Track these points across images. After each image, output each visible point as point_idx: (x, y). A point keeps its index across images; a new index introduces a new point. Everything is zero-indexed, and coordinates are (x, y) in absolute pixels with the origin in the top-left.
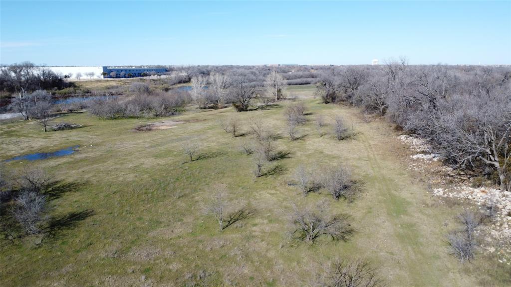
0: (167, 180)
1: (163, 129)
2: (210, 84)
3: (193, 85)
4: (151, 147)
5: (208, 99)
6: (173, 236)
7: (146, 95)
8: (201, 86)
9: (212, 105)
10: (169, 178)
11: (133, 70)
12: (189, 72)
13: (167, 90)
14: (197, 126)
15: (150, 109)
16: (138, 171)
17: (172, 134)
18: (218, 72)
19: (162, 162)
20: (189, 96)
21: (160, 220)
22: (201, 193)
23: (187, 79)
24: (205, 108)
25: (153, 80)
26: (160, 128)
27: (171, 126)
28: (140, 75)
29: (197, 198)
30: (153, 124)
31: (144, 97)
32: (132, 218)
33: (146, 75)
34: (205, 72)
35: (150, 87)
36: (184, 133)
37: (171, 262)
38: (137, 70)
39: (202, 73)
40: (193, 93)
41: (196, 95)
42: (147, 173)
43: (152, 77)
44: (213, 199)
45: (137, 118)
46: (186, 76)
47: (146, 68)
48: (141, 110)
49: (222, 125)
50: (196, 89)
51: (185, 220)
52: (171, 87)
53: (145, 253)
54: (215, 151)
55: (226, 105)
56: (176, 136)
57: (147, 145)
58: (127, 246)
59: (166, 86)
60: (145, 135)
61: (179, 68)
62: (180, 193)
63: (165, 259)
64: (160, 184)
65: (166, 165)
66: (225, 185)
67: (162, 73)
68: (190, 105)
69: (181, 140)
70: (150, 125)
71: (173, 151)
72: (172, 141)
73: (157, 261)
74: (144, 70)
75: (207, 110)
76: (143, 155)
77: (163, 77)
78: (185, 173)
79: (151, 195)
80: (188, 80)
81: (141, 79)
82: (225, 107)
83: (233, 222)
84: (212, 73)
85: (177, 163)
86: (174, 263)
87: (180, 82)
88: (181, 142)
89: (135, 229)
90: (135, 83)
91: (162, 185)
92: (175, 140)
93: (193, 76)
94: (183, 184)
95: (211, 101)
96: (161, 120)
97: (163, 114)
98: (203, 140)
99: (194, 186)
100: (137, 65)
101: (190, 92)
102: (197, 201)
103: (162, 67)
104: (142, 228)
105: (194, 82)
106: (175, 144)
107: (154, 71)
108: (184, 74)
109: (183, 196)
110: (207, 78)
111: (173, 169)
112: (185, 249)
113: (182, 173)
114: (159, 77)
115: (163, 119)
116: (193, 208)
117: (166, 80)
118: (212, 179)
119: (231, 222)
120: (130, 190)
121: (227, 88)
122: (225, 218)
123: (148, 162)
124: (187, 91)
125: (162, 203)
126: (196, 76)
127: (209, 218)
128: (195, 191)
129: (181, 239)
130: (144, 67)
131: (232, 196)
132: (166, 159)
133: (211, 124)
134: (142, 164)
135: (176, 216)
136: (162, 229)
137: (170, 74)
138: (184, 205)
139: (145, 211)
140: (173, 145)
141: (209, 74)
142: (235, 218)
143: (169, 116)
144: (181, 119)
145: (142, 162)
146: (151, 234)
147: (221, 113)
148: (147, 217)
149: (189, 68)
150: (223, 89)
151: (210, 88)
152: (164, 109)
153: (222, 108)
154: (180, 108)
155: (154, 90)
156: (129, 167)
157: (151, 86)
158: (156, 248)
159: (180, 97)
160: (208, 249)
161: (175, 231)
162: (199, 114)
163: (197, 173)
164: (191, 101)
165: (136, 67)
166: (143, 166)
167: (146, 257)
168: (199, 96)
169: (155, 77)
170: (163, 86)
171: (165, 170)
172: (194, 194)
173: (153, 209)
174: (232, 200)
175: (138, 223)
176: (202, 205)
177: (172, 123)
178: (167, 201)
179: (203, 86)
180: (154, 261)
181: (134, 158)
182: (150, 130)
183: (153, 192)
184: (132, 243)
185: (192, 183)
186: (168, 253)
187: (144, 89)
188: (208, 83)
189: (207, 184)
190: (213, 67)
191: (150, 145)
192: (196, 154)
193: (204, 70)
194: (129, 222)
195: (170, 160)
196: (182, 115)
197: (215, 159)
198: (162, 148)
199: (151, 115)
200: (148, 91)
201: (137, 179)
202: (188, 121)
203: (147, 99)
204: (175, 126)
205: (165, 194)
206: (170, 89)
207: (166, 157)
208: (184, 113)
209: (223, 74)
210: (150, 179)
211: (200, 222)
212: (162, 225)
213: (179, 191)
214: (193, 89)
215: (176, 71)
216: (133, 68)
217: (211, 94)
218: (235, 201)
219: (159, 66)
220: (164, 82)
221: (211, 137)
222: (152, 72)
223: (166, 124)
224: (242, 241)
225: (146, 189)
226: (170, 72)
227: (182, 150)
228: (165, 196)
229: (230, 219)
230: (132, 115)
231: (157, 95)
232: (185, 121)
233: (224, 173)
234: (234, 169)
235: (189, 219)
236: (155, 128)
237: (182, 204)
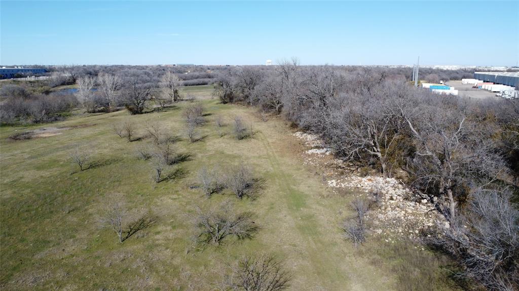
0: (53, 194)
1: (46, 137)
2: (99, 85)
3: (78, 87)
4: (31, 158)
5: (96, 102)
6: (65, 255)
7: (21, 99)
8: (88, 88)
9: (102, 108)
10: (55, 191)
11: (4, 70)
12: (73, 72)
13: (47, 92)
14: (87, 132)
15: (28, 114)
16: (17, 185)
17: (56, 142)
18: (108, 73)
19: (46, 173)
20: (75, 98)
21: (48, 240)
22: (95, 204)
23: (71, 80)
24: (94, 112)
25: (30, 82)
26: (42, 135)
27: (55, 133)
28: (12, 76)
29: (90, 211)
30: (32, 131)
31: (20, 101)
32: (12, 241)
33: (21, 76)
34: (92, 72)
35: (26, 90)
36: (71, 140)
37: (65, 285)
38: (8, 71)
39: (88, 74)
40: (79, 95)
41: (82, 97)
42: (28, 187)
43: (28, 79)
44: (109, 210)
45: (12, 125)
46: (70, 77)
47: (20, 68)
48: (16, 117)
49: (115, 130)
50: (82, 91)
51: (78, 237)
52: (52, 89)
53: (31, 279)
54: (108, 158)
55: (118, 108)
56: (62, 144)
57: (26, 156)
58: (8, 273)
59: (46, 88)
60: (24, 144)
61: (61, 68)
62: (70, 207)
63: (57, 282)
64: (45, 199)
65: (51, 176)
66: (122, 194)
67: (40, 74)
68: (76, 109)
69: (68, 147)
70: (28, 133)
71: (58, 161)
72: (57, 150)
73: (47, 286)
74: (18, 70)
75: (97, 114)
76: (23, 167)
77: (41, 78)
78: (74, 184)
79: (34, 212)
80: (73, 81)
81: (14, 81)
82: (118, 110)
83: (133, 233)
84: (100, 74)
85: (65, 174)
86: (68, 285)
87: (63, 84)
88: (68, 151)
89: (16, 252)
90: (7, 86)
91: (48, 200)
92: (61, 148)
93: (78, 77)
94: (73, 197)
95: (101, 104)
96: (42, 126)
97: (45, 119)
98: (94, 147)
99: (86, 198)
100: (9, 65)
101: (75, 95)
102: (90, 215)
103: (40, 66)
104: (27, 250)
105: (78, 81)
106: (61, 153)
107: (31, 72)
108: (67, 75)
109: (73, 210)
110: (94, 79)
111: (60, 181)
112: (80, 269)
113: (71, 185)
114: (37, 79)
115: (45, 126)
116: (86, 223)
117: (46, 82)
118: (107, 188)
119: (131, 233)
120: (7, 208)
121: (118, 90)
122: (124, 230)
123: (29, 175)
124: (71, 94)
125: (48, 220)
126: (82, 77)
127: (106, 230)
128: (88, 203)
129: (74, 257)
130: (17, 67)
131: (130, 205)
132: (51, 170)
133: (102, 128)
134: (21, 178)
135: (67, 233)
136: (51, 249)
137: (50, 75)
138: (75, 219)
139: (28, 231)
140: (58, 154)
141: (97, 75)
142: (136, 228)
143: (52, 122)
144: (66, 125)
145: (21, 176)
146: (38, 257)
147: (113, 116)
148: (31, 237)
149: (72, 69)
150: (114, 90)
151: (99, 90)
152: (46, 114)
153: (114, 111)
154: (64, 113)
155: (31, 94)
156: (5, 182)
157: (28, 89)
158: (45, 271)
159: (64, 101)
160: (107, 265)
161: (67, 249)
162: (87, 118)
163: (88, 183)
164: (77, 104)
165: (7, 67)
166: (23, 180)
167: (33, 282)
168: (87, 98)
169: (33, 79)
170: (42, 89)
171: (51, 182)
172: (86, 207)
173: (38, 227)
174: (131, 209)
175: (20, 246)
176: (97, 217)
177: (56, 129)
178: (55, 218)
179: (90, 88)
180: (43, 286)
181: (11, 171)
182: (29, 138)
183: (37, 209)
184: (14, 269)
185: (84, 194)
186: (60, 274)
187: (18, 92)
188: (97, 85)
189: (101, 195)
190: (101, 66)
191: (29, 156)
192: (86, 163)
193: (91, 70)
194: (8, 246)
195: (55, 171)
196: (69, 120)
197: (109, 167)
198: (46, 158)
199: (29, 121)
200: (24, 94)
201: (16, 196)
202: (75, 127)
203: (23, 104)
204: (59, 132)
205: (52, 209)
206: (51, 92)
207: (50, 168)
208: (69, 118)
209: (113, 75)
210: (32, 194)
211: (96, 236)
212: (51, 245)
213: (69, 205)
214: (78, 91)
215: (58, 71)
216: (4, 68)
217: (100, 96)
218: (134, 210)
219: (36, 66)
220: (43, 84)
221: (103, 143)
222: (28, 73)
223: (49, 131)
224: (145, 251)
225: (29, 207)
226: (50, 73)
227: (70, 159)
228: (52, 212)
229: (130, 230)
230: (5, 123)
231: (36, 98)
232: (71, 127)
233: (121, 181)
234: (132, 175)
235: (83, 235)
236: (35, 136)
237: (73, 219)
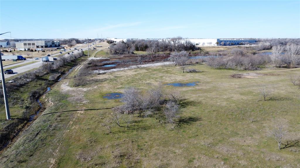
0: (246, 109)
1: (249, 78)
2: (287, 51)
3: (273, 51)
4: (239, 88)
5: (283, 61)
6: (245, 144)
7: (240, 56)
8: (279, 52)
9: (285, 65)
10: (248, 108)
11: (235, 41)
12: (271, 42)
13: (254, 54)
14: (273, 78)
15: (242, 65)
16: (229, 101)
17: (254, 82)
18: (294, 43)
19: (245, 98)
20: (269, 58)
21: (238, 133)
22: (268, 122)
23: (269, 47)
24: (280, 67)
25: (246, 47)
26: (246, 77)
27: (254, 76)
28: (238, 44)
29: (264, 125)
30: (242, 74)
32: (221, 127)
33: (242, 44)
34: (283, 43)
35: (244, 51)
36: (263, 82)
37: (241, 159)
38: (237, 41)
39: (281, 43)
40: (273, 56)
41: (274, 58)
42: (234, 103)
43: (246, 46)
44: (276, 127)
45: (233, 70)
46: (269, 45)
47: (242, 40)
48: (236, 65)
49: (291, 80)
50: (275, 54)
51: (254, 137)
52: (257, 52)
53: (225, 149)
54: (283, 96)
55: (296, 66)
56: (256, 83)
57: (237, 86)
58: (217, 142)
59: (254, 51)
60: (236, 80)
61: (265, 40)
62: (253, 119)
63: (238, 157)
65: (247, 100)
66: (287, 120)
67: (252, 43)
68: (269, 64)
69: (259, 86)
70: (240, 75)
71: (252, 92)
72: (253, 86)
73: (232, 156)
74: (242, 41)
75: (281, 68)
76: (234, 92)
77: (253, 45)
78: (259, 107)
79: (234, 116)
80: (270, 48)
81: (239, 47)
82: (296, 67)
83: (289, 147)
84: (288, 44)
85: (255, 100)
86: (242, 160)
87: (264, 49)
88: (259, 88)
89: (222, 134)
90: (235, 49)
91: (243, 112)
92: (255, 85)
93: (274, 45)
94: (256, 114)
95: (285, 63)
96: (248, 72)
97: (250, 68)
98: (275, 88)
99: (264, 117)
100: (238, 38)
101: (270, 56)
102: (264, 127)
103: (253, 39)
104: (227, 134)
105: (274, 48)
106: (255, 88)
107: (247, 42)
108: (268, 44)
109: (255, 121)
110: (284, 47)
111: (251, 103)
112: (251, 154)
113: (257, 107)
114: (250, 46)
115: (249, 72)
116: (261, 131)
117: (255, 47)
118: (278, 115)
119: (287, 146)
120: (223, 111)
121: (299, 54)
122: (283, 143)
123: (236, 97)
124: (268, 55)
125: (241, 123)
126: (276, 45)
127: (271, 139)
128: (264, 120)
129: (249, 147)
130: (241, 39)
131: (291, 129)
132: (248, 96)
133: (282, 78)
134: (232, 97)
135: (249, 133)
136: (238, 138)
137: (258, 44)
138: (255, 127)
139: (229, 125)
140: (253, 88)
141: (286, 44)
142: (292, 144)
143: (254, 70)
144: (261, 73)
145: (232, 96)
146: (231, 139)
147: (292, 71)
148: (230, 129)
149: (271, 40)
150: (296, 55)
151: (286, 54)
152: (251, 65)
153: (293, 68)
154: (261, 66)
155: (246, 54)
156: (224, 97)
157: (245, 51)
158: (233, 148)
159: (263, 59)
160: (267, 159)
161: (247, 141)
162: (274, 70)
163: (267, 109)
164: (270, 61)
165: (236, 39)
166: (233, 98)
167: (226, 151)
168: (277, 58)
169: (248, 46)
170: (252, 51)
171: (246, 103)
172: (263, 122)
173: (235, 125)
174: (291, 131)
175: (224, 131)
176: (267, 130)
177: (255, 75)
178: (244, 122)
179: (280, 52)
180: (231, 155)
181: (228, 93)
182: (240, 77)
183: (236, 115)
184: (220, 141)
185: (263, 114)
186: (240, 153)
187: (239, 52)
188: (285, 51)
189: (273, 117)
190: (290, 39)
191: (238, 86)
192: (268, 96)
193: (283, 41)
194: (219, 129)
195: (250, 97)
196: (263, 70)
197: (282, 102)
198: (246, 89)
199: (242, 68)
200: (242, 54)
201: (227, 105)
202: (266, 74)
203: (240, 59)
204: (257, 76)
205: (244, 118)
206: (257, 53)
207: (248, 95)
208: (264, 69)
209: (297, 44)
210: (235, 107)
211: (265, 140)
212: (239, 136)
213: (253, 118)
214: (272, 54)
215: (263, 42)
216: (235, 40)
217: (286, 58)
218: (293, 133)
219: (251, 38)
220: (253, 48)
221: (281, 86)
222: (246, 43)
223: (251, 75)
224: (294, 161)
225: (232, 113)
226: (258, 43)
227: (259, 92)
228: (243, 119)
229: (287, 144)
230: (230, 68)
231: (248, 56)
232: (264, 74)
233: (288, 112)
234: (296, 110)
235: (257, 137)
236: (243, 77)
237: (254, 126)
